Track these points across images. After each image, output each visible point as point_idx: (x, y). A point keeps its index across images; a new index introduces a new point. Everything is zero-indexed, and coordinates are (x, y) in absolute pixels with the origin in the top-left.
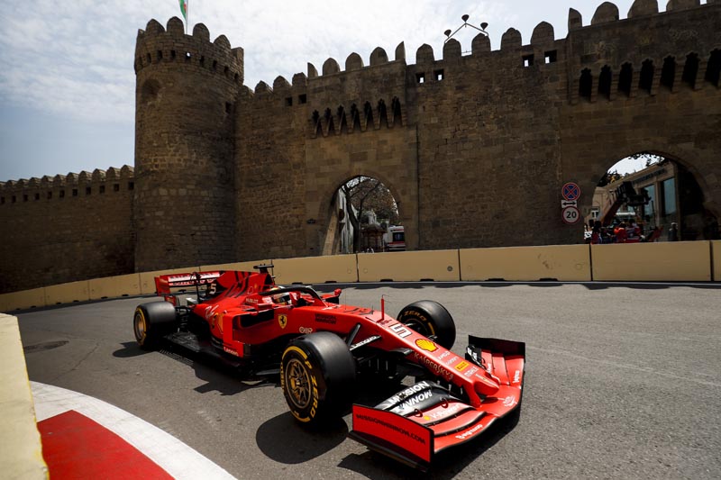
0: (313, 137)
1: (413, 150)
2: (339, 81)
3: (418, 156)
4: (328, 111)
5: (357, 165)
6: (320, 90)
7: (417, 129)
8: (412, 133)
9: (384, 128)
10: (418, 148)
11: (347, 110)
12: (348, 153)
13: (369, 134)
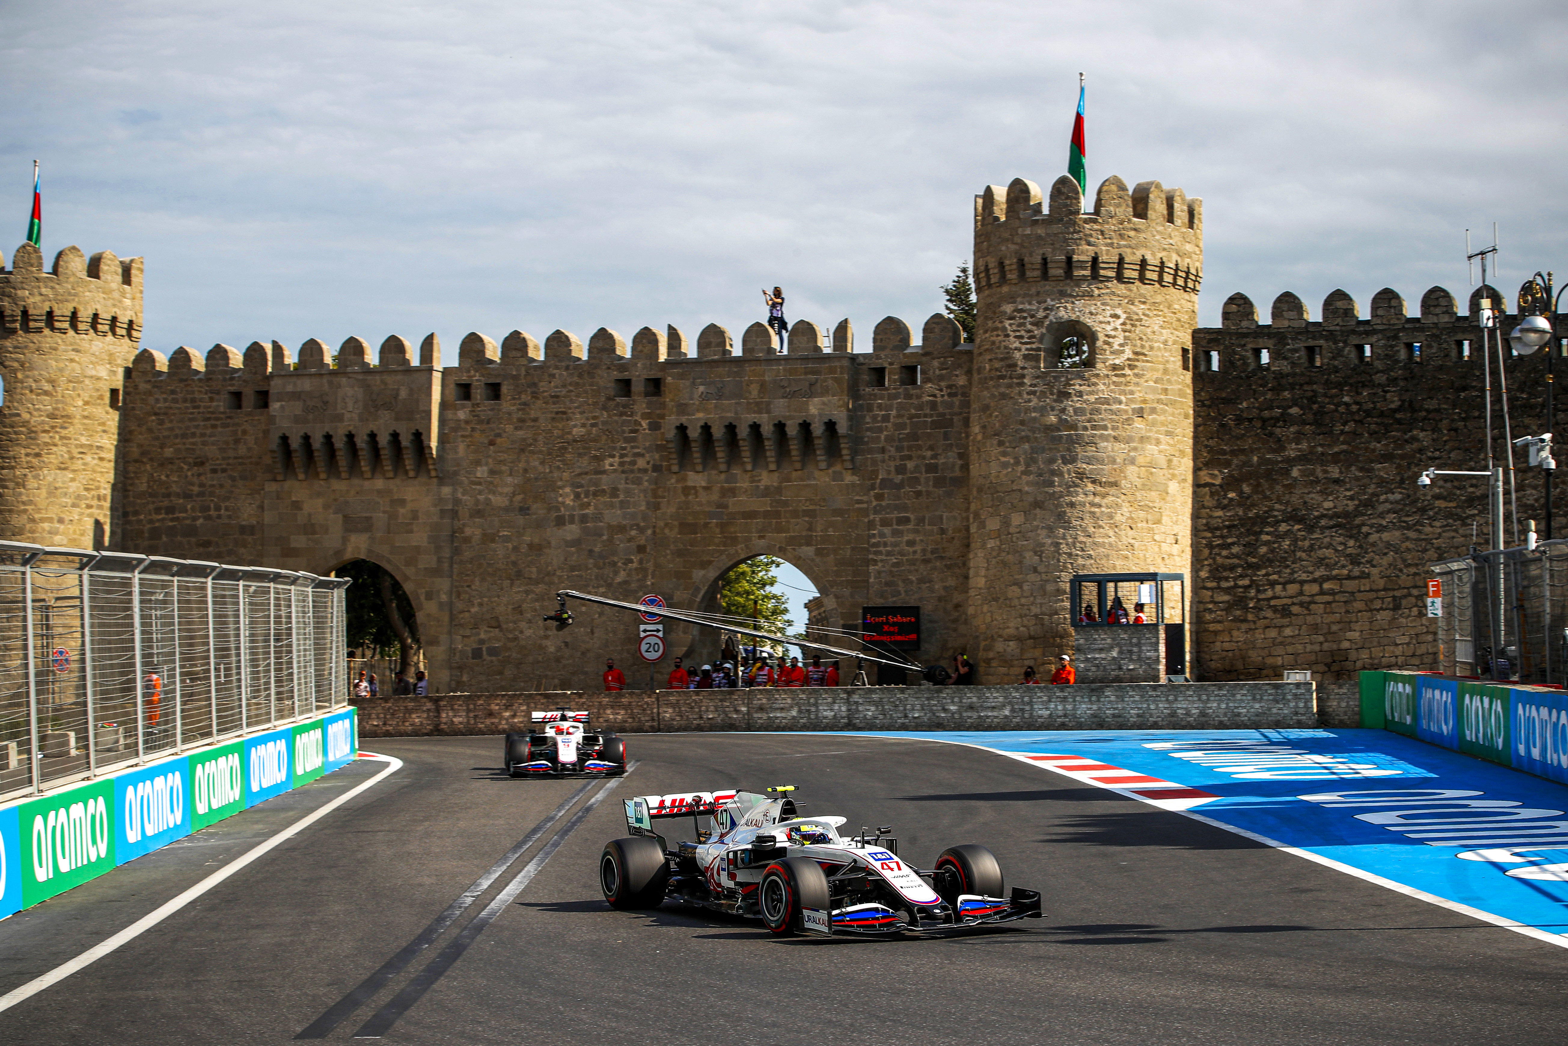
0: (280, 477)
1: (447, 521)
2: (326, 384)
3: (453, 532)
4: (306, 438)
5: (356, 540)
6: (295, 396)
7: (453, 485)
8: (446, 490)
9: (401, 476)
10: (454, 520)
11: (339, 443)
12: (340, 516)
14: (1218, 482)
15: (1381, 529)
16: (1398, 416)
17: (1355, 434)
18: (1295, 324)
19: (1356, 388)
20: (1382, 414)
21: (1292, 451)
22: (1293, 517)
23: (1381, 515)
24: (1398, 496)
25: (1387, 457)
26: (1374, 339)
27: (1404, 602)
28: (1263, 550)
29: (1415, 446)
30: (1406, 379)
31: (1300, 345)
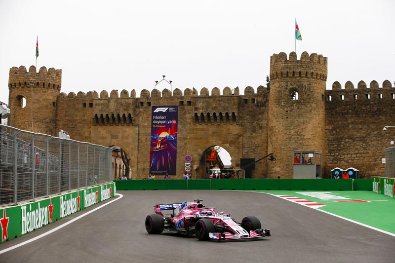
0: (95, 125)
1: (137, 136)
2: (107, 102)
3: (139, 140)
4: (102, 115)
5: (114, 140)
6: (99, 105)
7: (139, 127)
8: (137, 129)
9: (126, 125)
10: (139, 136)
11: (110, 116)
12: (110, 135)
13: (120, 127)
14: (331, 128)
15: (372, 141)
16: (377, 112)
17: (366, 117)
18: (350, 89)
19: (366, 105)
20: (372, 112)
21: (349, 121)
22: (349, 138)
23: (372, 138)
24: (376, 133)
25: (373, 123)
26: (370, 93)
27: (377, 160)
28: (342, 146)
29: (381, 120)
30: (378, 103)
31: (352, 94)
